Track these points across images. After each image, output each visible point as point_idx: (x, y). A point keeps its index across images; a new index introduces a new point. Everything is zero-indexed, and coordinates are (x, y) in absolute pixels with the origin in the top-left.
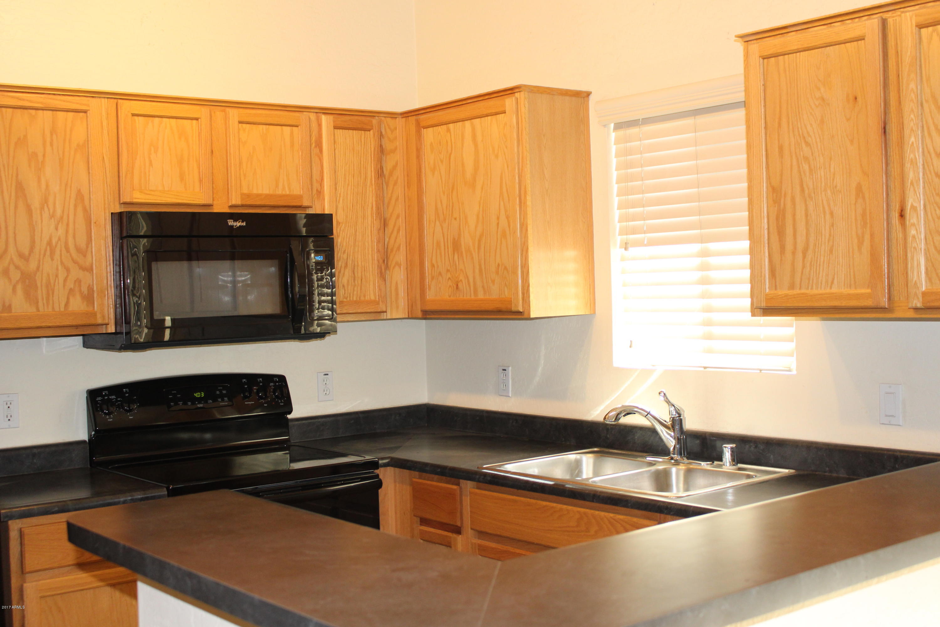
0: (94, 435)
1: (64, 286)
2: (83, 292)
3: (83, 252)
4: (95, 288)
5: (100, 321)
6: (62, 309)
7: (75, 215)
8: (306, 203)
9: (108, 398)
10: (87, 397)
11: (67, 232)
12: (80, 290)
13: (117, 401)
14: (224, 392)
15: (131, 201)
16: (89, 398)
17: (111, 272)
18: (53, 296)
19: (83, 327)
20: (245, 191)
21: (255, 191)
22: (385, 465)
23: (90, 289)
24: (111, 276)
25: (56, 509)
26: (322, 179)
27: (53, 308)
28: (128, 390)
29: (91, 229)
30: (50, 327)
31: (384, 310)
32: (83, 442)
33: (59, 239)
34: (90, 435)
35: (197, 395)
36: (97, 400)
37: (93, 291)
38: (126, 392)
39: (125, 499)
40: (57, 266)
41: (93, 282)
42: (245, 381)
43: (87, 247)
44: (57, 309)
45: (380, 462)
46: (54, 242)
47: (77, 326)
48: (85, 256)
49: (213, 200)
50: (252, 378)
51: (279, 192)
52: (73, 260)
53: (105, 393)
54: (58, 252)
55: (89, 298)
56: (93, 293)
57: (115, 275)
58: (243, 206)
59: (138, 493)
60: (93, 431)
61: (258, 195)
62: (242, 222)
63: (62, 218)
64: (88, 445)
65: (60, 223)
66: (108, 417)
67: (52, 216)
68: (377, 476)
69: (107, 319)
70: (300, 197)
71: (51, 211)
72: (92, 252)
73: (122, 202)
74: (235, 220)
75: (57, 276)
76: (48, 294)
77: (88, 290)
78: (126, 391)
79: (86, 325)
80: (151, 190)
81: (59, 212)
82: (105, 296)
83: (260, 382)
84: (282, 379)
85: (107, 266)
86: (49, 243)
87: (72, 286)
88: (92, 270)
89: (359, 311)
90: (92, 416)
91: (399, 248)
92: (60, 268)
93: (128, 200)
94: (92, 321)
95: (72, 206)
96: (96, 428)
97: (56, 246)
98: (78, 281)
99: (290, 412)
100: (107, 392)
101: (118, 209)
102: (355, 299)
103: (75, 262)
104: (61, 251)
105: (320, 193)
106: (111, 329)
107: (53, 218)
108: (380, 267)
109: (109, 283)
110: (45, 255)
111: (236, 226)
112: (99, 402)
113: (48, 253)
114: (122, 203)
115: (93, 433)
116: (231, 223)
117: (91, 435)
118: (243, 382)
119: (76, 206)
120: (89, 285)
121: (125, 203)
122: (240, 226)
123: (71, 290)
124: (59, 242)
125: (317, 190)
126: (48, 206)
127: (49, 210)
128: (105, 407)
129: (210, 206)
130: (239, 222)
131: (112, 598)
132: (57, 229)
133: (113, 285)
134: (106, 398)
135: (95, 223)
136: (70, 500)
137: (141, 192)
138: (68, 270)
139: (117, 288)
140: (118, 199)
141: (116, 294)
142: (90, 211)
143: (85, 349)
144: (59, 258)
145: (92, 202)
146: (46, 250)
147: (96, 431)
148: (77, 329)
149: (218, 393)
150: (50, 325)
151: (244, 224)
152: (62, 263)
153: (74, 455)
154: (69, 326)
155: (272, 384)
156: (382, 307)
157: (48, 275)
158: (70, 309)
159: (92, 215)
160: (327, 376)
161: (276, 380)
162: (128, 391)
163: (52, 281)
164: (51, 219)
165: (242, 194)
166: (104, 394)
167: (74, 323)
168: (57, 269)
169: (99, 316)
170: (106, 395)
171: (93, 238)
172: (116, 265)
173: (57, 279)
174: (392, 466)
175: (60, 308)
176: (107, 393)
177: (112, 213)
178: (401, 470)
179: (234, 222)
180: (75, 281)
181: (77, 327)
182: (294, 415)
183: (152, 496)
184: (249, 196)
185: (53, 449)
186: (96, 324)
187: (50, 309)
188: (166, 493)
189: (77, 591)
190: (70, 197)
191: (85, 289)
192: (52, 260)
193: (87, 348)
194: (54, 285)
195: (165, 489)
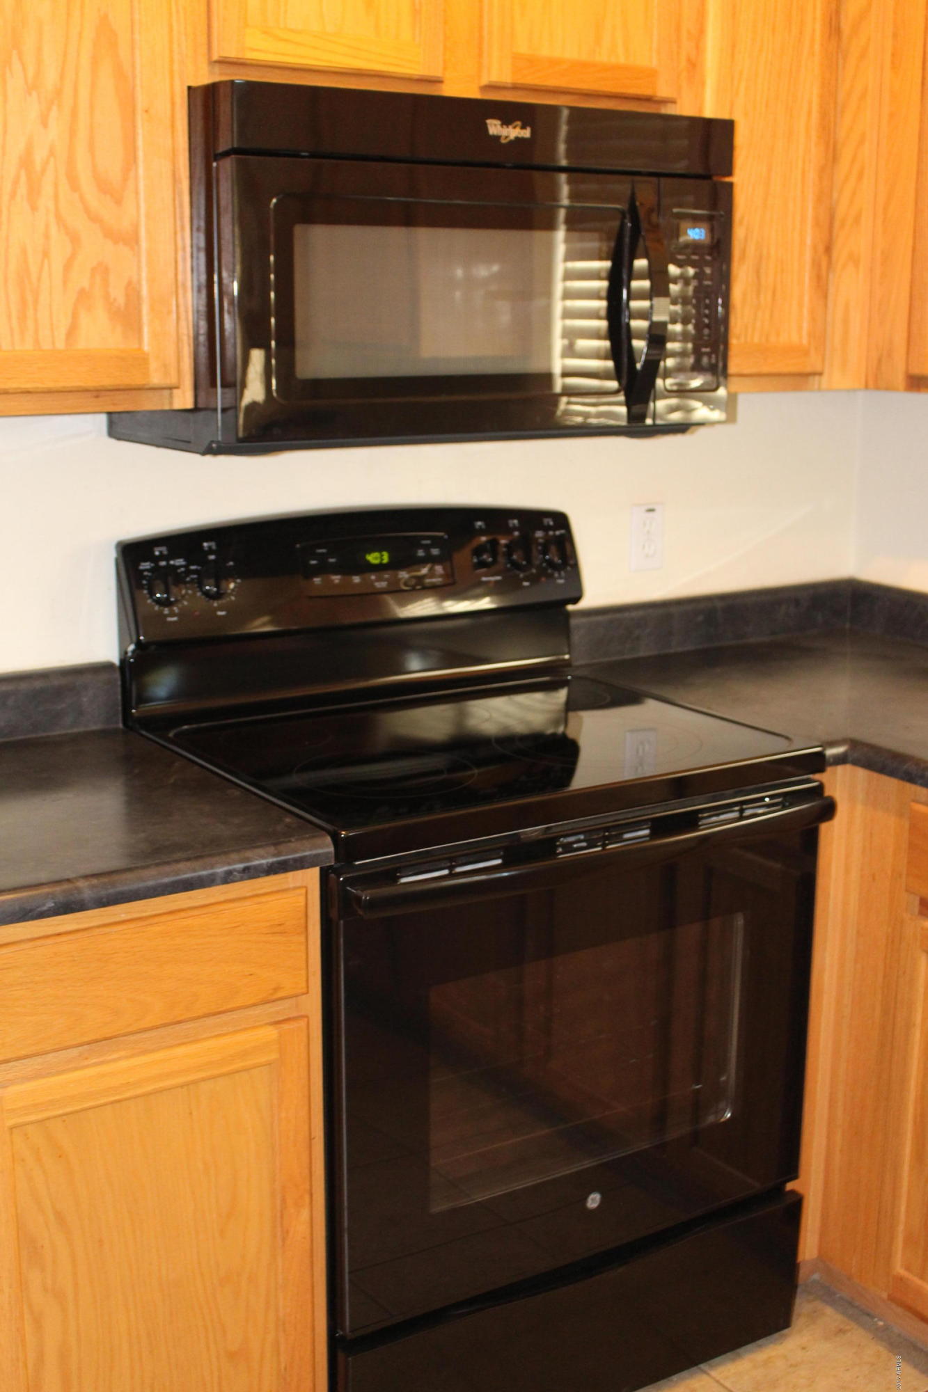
0: (133, 652)
1: (65, 282)
2: (115, 300)
3: (113, 192)
4: (145, 291)
5: (156, 379)
6: (60, 345)
7: (93, 85)
8: (663, 91)
9: (168, 564)
10: (117, 560)
11: (72, 133)
12: (107, 296)
13: (188, 572)
14: (435, 552)
15: (240, 56)
16: (121, 561)
17: (184, 249)
18: (36, 310)
19: (112, 393)
20: (523, 48)
21: (545, 52)
22: (841, 760)
23: (132, 291)
24: (184, 259)
25: (50, 904)
26: (702, 31)
27: (37, 341)
28: (213, 545)
29: (134, 127)
30: (28, 392)
31: (818, 369)
32: (106, 667)
33: (52, 153)
34: (123, 653)
35: (373, 558)
36: (141, 568)
37: (139, 297)
38: (211, 551)
39: (226, 868)
40: (47, 227)
41: (139, 275)
42: (480, 526)
43: (125, 180)
44: (46, 346)
45: (830, 752)
46: (39, 156)
47: (97, 390)
48: (119, 202)
49: (445, 69)
50: (496, 517)
51: (603, 57)
52: (87, 210)
53: (161, 552)
54: (47, 189)
55: (128, 317)
56: (139, 305)
57: (195, 255)
58: (515, 88)
59: (261, 851)
60: (131, 643)
61: (554, 62)
62: (523, 127)
63: (59, 92)
64: (117, 675)
65: (55, 108)
66: (166, 611)
67: (33, 86)
68: (820, 788)
69: (173, 372)
70: (651, 74)
71: (31, 72)
72: (137, 193)
73: (215, 57)
74: (506, 122)
75: (46, 254)
76: (23, 302)
77: (127, 296)
78: (210, 547)
79: (121, 387)
80: (292, 31)
81: (51, 77)
82: (169, 312)
83: (515, 529)
84: (561, 520)
85: (175, 233)
86: (26, 161)
87: (85, 283)
88: (137, 240)
89: (765, 369)
90: (129, 603)
91: (857, 220)
92: (53, 230)
93: (231, 53)
94: (137, 380)
95: (85, 61)
96: (138, 636)
97: (44, 170)
98: (101, 271)
99: (576, 600)
100: (164, 550)
101: (204, 78)
102: (756, 340)
103: (94, 218)
104: (56, 186)
105: (694, 66)
106: (184, 399)
107: (34, 94)
108: (816, 264)
109: (180, 277)
110: (13, 195)
111: (506, 137)
112: (146, 573)
113: (23, 190)
114: (216, 62)
115: (132, 647)
116: (495, 127)
117: (126, 653)
118: (477, 527)
119: (95, 62)
120: (130, 283)
121: (223, 62)
122: (517, 139)
123: (83, 295)
124: (52, 160)
125: (689, 60)
126: (20, 59)
127: (24, 70)
128: (159, 584)
129: (437, 81)
130: (515, 128)
131: (191, 1113)
132: (45, 124)
133: (189, 284)
134: (163, 563)
135: (146, 111)
136: (86, 877)
137: (265, 33)
138: (75, 239)
139: (199, 291)
140: (204, 49)
141: (198, 307)
142: (134, 77)
143: (113, 442)
144: (51, 205)
145: (137, 53)
146: (16, 182)
147: (139, 644)
148: (97, 397)
149: (421, 553)
150: (29, 386)
151: (526, 133)
152: (58, 216)
153: (85, 699)
154: (78, 391)
155: (539, 534)
156: (813, 363)
157: (24, 252)
158: (81, 344)
159: (138, 88)
160: (651, 514)
161: (548, 523)
162: (214, 547)
163: (34, 269)
164: (30, 94)
165: (516, 57)
166: (157, 553)
167: (91, 383)
168: (47, 236)
169: (153, 365)
170: (162, 557)
171: (140, 154)
172: (198, 230)
173: (46, 261)
174: (856, 763)
175: (53, 343)
176: (165, 552)
177: (189, 88)
178: (875, 775)
179: (502, 125)
180: (94, 270)
181: (98, 392)
182: (586, 603)
183: (295, 860)
184: (532, 61)
185: (38, 684)
186: (147, 387)
187: (29, 345)
188: (332, 849)
189: (105, 1104)
190: (80, 34)
191: (118, 294)
192: (34, 208)
193: (119, 439)
194: (39, 279)
195: (328, 839)
